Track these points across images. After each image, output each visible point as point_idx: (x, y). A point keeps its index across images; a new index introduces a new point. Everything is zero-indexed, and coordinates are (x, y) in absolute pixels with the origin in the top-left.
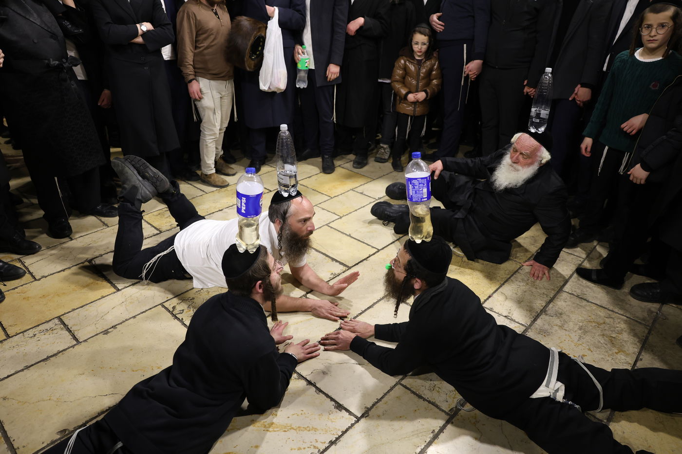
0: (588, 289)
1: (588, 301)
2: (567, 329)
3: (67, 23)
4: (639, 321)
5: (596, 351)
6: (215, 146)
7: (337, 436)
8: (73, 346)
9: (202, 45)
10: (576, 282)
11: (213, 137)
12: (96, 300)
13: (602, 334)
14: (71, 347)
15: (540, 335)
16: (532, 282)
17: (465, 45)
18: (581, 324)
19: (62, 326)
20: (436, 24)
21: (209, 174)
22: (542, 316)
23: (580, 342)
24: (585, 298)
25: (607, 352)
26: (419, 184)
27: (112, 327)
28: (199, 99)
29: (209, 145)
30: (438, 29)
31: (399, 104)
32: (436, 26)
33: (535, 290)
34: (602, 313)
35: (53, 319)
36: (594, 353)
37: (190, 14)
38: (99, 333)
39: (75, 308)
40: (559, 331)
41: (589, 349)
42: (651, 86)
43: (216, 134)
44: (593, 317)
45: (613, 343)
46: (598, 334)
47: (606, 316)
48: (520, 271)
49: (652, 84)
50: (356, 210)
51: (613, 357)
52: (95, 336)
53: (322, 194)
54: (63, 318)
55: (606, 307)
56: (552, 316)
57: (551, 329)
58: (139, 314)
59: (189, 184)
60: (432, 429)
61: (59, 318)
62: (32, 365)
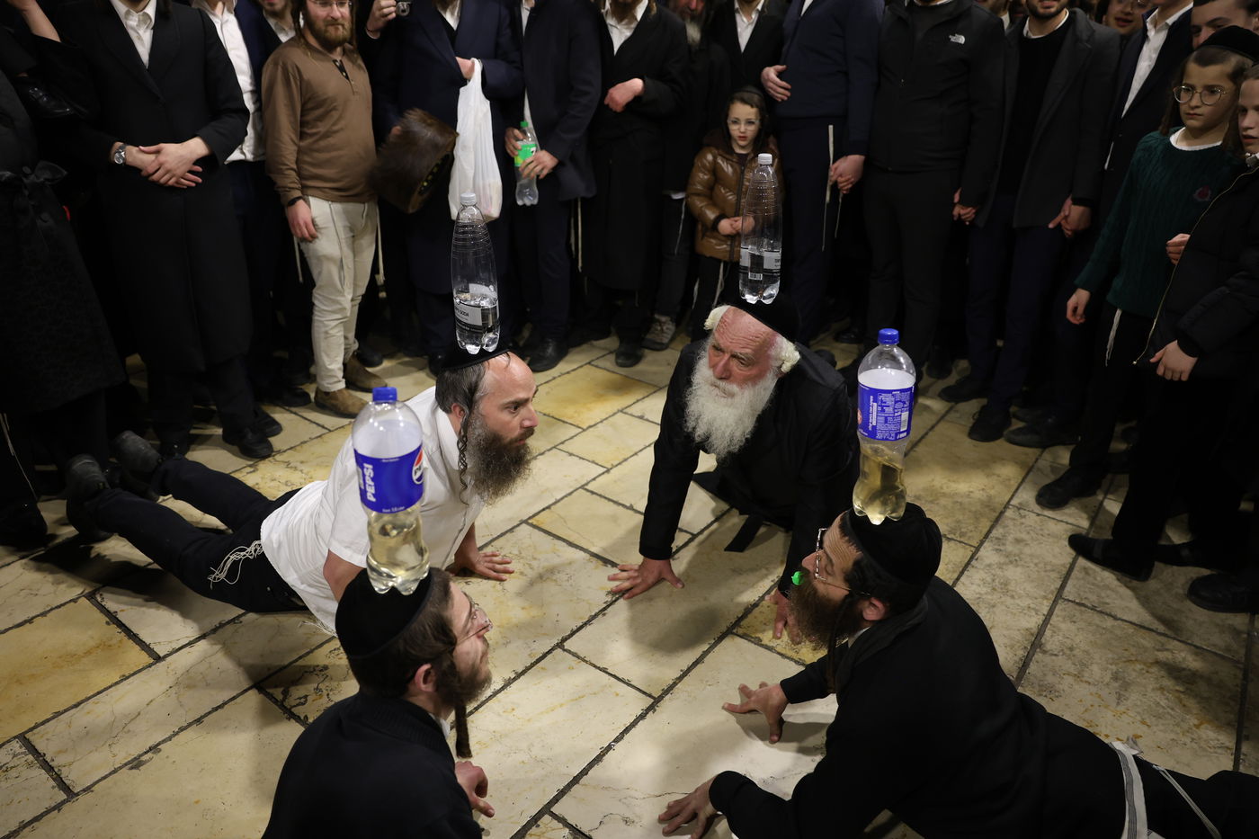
0: (1108, 592)
1: (1115, 618)
2: (1090, 680)
3: (37, 93)
4: (1220, 652)
5: (1157, 725)
6: (342, 333)
8: (58, 807)
9: (314, 131)
10: (1083, 579)
11: (339, 316)
12: (110, 687)
13: (1158, 686)
14: (53, 809)
15: (1042, 697)
16: (1001, 584)
17: (831, 127)
18: (1114, 668)
19: (30, 757)
20: (775, 87)
21: (332, 390)
22: (1036, 656)
23: (1121, 708)
24: (1108, 611)
25: (1178, 725)
26: (896, 402)
27: (150, 749)
28: (310, 239)
29: (331, 332)
30: (779, 96)
31: (702, 239)
32: (775, 90)
33: (1012, 601)
34: (1147, 641)
35: (9, 741)
36: (1155, 729)
37: (290, 69)
38: (120, 768)
39: (62, 709)
40: (1076, 687)
41: (1143, 722)
42: (1196, 195)
43: (345, 309)
44: (1133, 650)
45: (1184, 706)
46: (1151, 687)
47: (1157, 647)
48: (974, 562)
49: (1198, 191)
50: (636, 454)
51: (1193, 736)
52: (110, 774)
53: (564, 422)
54: (34, 738)
55: (1151, 627)
56: (1056, 655)
57: (1059, 683)
58: (210, 713)
59: (292, 412)
61: (23, 738)
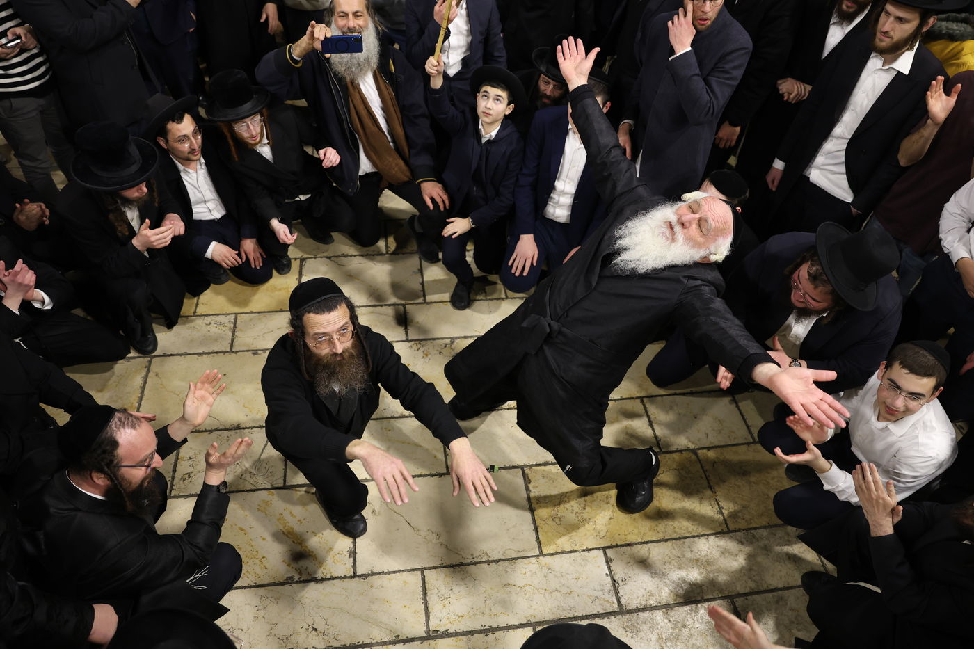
7: (324, 577)
14: (224, 352)
19: (232, 326)
35: (232, 314)
38: (250, 351)
39: (254, 311)
52: (246, 351)
54: (238, 317)
60: (398, 634)
62: (190, 354)
